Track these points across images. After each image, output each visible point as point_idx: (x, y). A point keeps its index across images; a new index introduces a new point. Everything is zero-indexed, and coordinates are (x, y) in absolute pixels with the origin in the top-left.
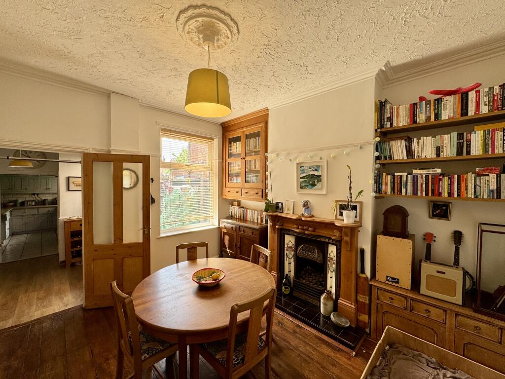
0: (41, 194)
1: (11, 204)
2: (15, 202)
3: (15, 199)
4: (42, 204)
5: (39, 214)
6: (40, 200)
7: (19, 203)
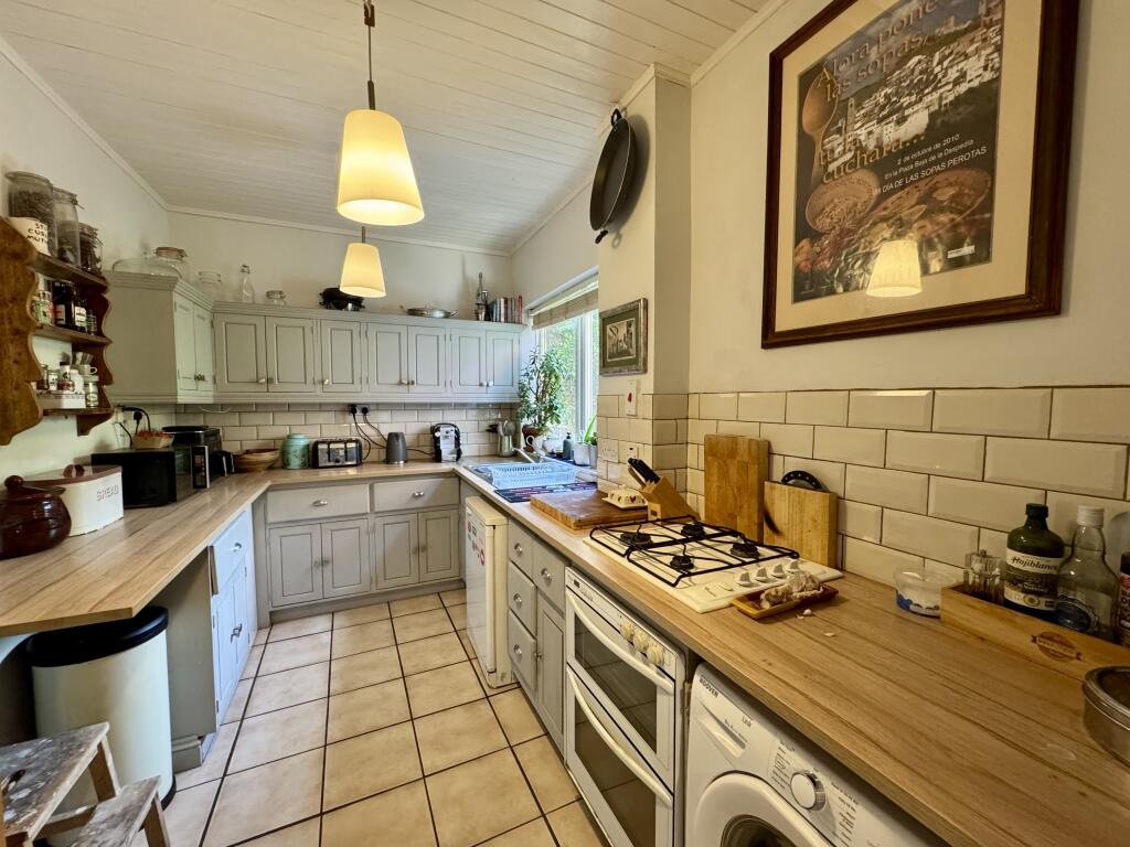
0: (380, 406)
1: (267, 456)
2: (282, 449)
3: (283, 432)
4: (383, 457)
5: (376, 510)
6: (375, 438)
7: (298, 453)
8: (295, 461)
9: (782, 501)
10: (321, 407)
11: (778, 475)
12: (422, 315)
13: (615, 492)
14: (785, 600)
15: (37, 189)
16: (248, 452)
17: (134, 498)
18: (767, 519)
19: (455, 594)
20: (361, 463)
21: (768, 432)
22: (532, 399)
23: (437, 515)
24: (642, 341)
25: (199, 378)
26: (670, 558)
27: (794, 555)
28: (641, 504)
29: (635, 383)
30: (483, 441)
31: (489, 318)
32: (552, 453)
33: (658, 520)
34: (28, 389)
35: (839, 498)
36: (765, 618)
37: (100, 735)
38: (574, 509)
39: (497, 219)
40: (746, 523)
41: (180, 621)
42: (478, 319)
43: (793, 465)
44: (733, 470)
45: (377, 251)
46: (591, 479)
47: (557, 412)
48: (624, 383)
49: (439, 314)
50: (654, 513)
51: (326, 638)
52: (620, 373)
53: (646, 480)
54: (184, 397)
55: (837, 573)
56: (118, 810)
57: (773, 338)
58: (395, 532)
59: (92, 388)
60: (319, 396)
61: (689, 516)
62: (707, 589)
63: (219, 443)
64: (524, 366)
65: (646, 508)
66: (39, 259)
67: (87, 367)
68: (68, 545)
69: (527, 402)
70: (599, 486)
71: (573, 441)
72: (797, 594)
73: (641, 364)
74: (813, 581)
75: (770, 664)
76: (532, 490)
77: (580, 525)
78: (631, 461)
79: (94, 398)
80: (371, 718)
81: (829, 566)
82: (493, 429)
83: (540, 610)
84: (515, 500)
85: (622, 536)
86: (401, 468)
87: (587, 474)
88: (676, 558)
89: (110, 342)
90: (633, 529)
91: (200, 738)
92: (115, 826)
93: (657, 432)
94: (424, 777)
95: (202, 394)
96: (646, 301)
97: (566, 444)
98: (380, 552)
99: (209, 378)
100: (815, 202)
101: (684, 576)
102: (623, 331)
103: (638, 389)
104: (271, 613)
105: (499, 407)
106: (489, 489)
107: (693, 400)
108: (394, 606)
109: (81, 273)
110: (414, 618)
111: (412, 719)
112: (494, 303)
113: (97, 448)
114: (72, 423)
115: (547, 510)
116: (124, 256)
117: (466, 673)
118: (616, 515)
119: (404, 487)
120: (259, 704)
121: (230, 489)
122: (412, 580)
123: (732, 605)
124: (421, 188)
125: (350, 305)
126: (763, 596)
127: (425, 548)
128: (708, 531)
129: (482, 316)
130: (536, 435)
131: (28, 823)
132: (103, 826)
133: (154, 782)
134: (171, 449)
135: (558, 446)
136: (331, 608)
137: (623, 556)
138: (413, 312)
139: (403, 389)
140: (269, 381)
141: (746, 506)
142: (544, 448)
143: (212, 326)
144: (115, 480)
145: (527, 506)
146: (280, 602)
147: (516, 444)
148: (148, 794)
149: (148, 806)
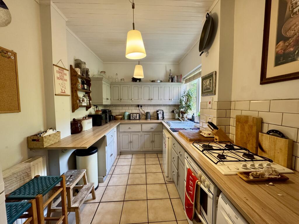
0: (145, 105)
1: (120, 117)
2: (123, 115)
3: (124, 111)
4: (145, 118)
5: (142, 131)
6: (143, 113)
7: (127, 116)
8: (126, 118)
9: (266, 141)
10: (132, 105)
11: (265, 130)
12: (155, 82)
13: (204, 132)
14: (260, 177)
15: (79, 62)
16: (117, 115)
17: (94, 124)
18: (259, 146)
19: (160, 154)
20: (140, 119)
21: (262, 115)
22: (184, 103)
23: (157, 133)
24: (214, 85)
25: (107, 99)
26: (217, 155)
27: (271, 161)
28: (212, 136)
29: (211, 98)
30: (170, 115)
31: (172, 81)
32: (189, 119)
33: (217, 142)
34: (77, 102)
35: (294, 142)
36: (249, 182)
37: (85, 172)
38: (190, 135)
39: (174, 54)
40: (251, 147)
41: (100, 150)
42: (169, 82)
43: (272, 128)
44: (246, 128)
45: (142, 66)
46: (199, 127)
47: (191, 107)
48: (208, 98)
49: (159, 81)
50: (216, 139)
51: (130, 160)
52: (207, 95)
53: (214, 129)
54: (104, 103)
55: (291, 171)
56: (87, 188)
57: (264, 80)
58: (147, 137)
59: (88, 101)
60: (131, 103)
61: (229, 142)
62: (228, 167)
63: (111, 113)
64: (182, 94)
65: (214, 137)
66: (79, 76)
67: (87, 97)
68: (82, 133)
69: (182, 104)
70: (200, 129)
71: (195, 115)
72: (267, 176)
73: (214, 92)
74: (276, 172)
75: (247, 200)
76: (181, 129)
77: (191, 140)
78: (208, 122)
79: (88, 103)
80: (137, 181)
81: (288, 167)
82: (173, 112)
83: (179, 163)
84: (174, 131)
85: (203, 145)
86: (149, 121)
87: (198, 125)
88: (219, 155)
89: (91, 92)
90: (207, 144)
91: (103, 176)
92: (86, 191)
93: (218, 113)
94: (147, 200)
95: (108, 103)
96: (216, 72)
97: (193, 116)
98: (143, 141)
99: (109, 99)
100: (286, 26)
101: (220, 161)
102: (208, 82)
103: (212, 100)
104: (120, 152)
105: (175, 106)
106: (168, 128)
107: (233, 104)
108: (146, 155)
109: (86, 78)
110: (151, 159)
111: (146, 184)
112: (174, 77)
113: (89, 113)
114: (85, 108)
115: (182, 135)
116: (95, 74)
117: (161, 176)
118: (203, 139)
119: (149, 126)
120: (116, 172)
121: (113, 123)
122: (151, 149)
123: (237, 175)
124: (146, 49)
125: (138, 81)
126: (250, 174)
127: (154, 142)
128: (235, 147)
129: (170, 81)
130: (184, 113)
131: (71, 185)
132: (84, 190)
133: (93, 184)
134: (101, 114)
135: (190, 117)
136: (132, 153)
137: (201, 151)
138: (153, 81)
139: (150, 101)
140: (121, 99)
141: (251, 140)
142: (186, 117)
143: (110, 87)
144: (91, 120)
145: (177, 133)
146: (122, 150)
147: (179, 116)
148: (92, 186)
149: (92, 188)
